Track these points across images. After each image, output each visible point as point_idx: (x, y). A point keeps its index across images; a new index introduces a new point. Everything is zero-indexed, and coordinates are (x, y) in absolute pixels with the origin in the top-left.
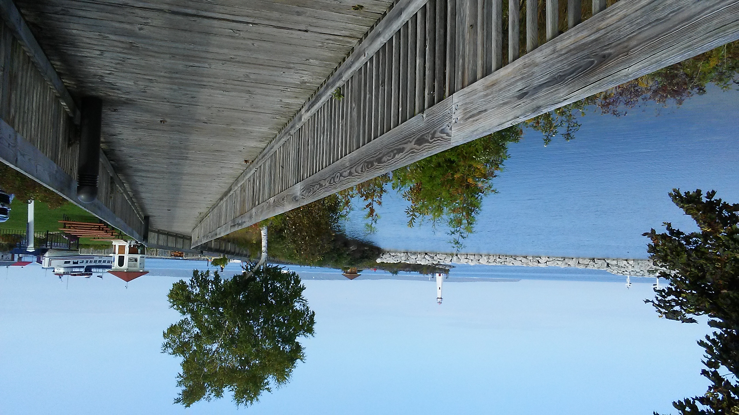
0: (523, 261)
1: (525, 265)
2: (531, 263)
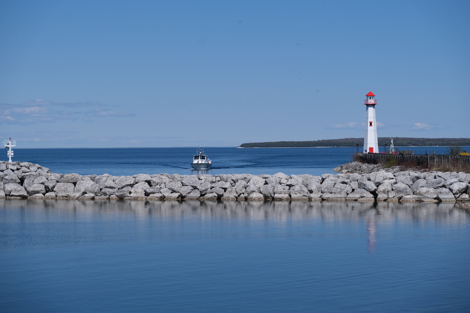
0: (180, 184)
1: (177, 176)
2: (164, 181)
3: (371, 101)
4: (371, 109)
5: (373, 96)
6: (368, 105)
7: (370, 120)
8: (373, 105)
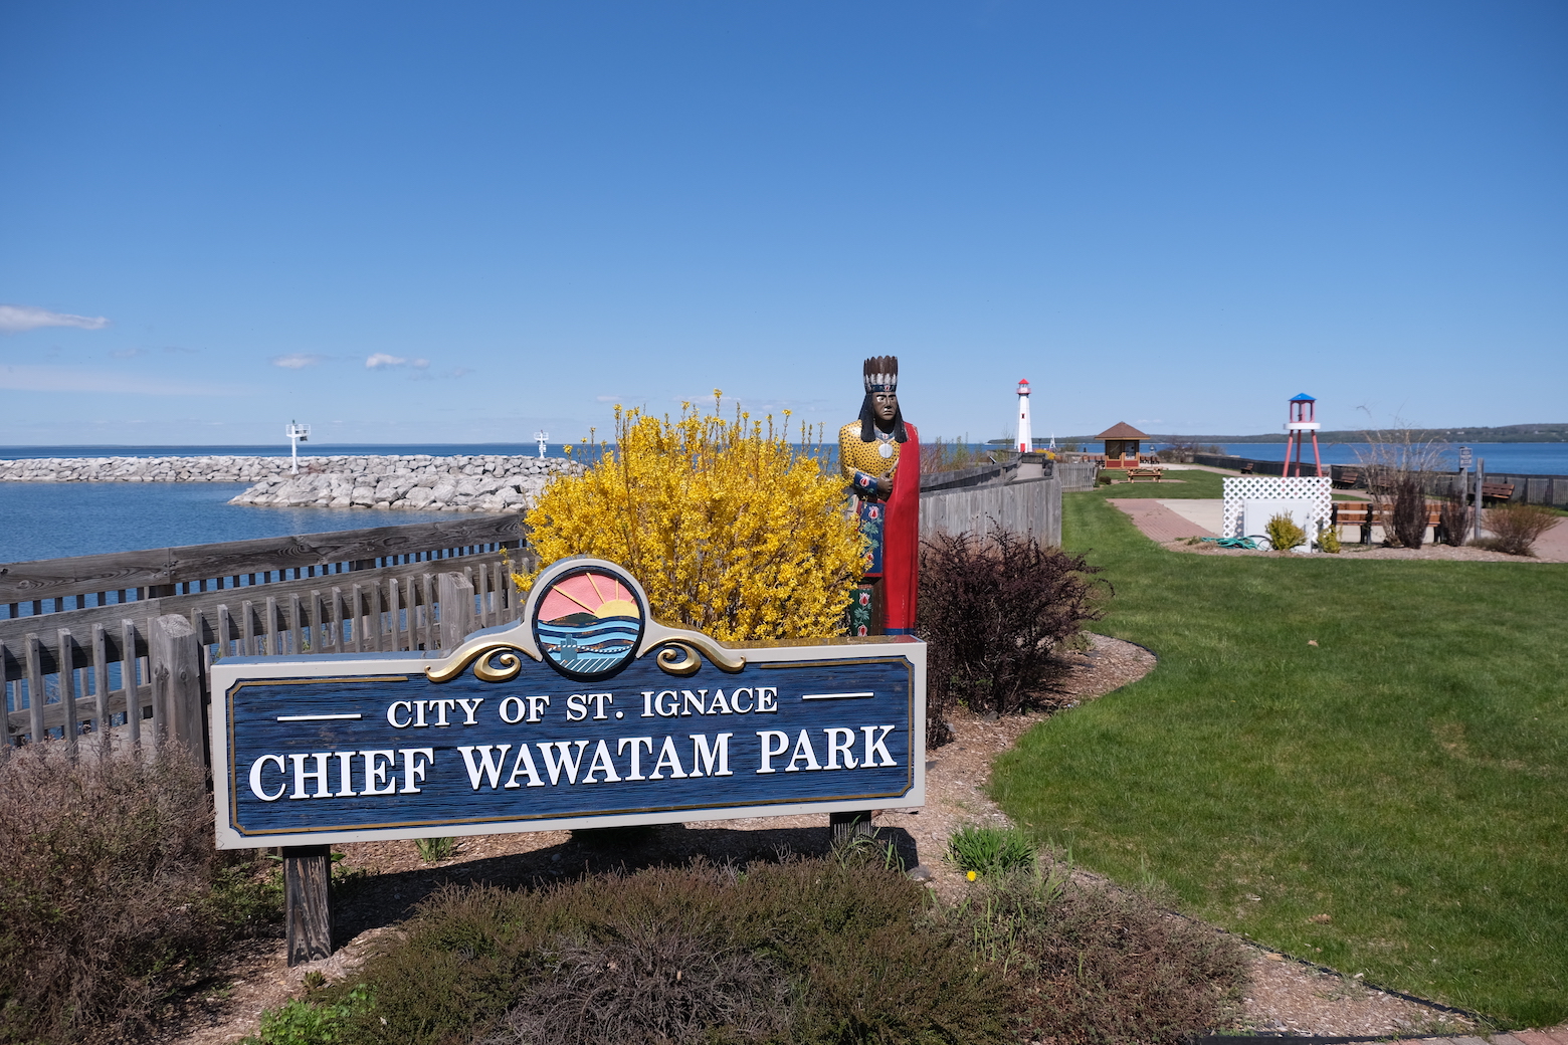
3: (1024, 390)
4: (1023, 398)
5: (1027, 383)
6: (1020, 394)
7: (1022, 412)
8: (1027, 394)
